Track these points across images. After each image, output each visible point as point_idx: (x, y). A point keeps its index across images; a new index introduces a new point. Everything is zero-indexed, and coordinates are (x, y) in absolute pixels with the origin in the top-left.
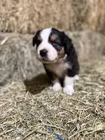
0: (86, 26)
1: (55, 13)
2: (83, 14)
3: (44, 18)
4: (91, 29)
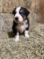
0: (30, 10)
1: (16, 4)
2: (28, 5)
3: (11, 6)
4: (32, 11)
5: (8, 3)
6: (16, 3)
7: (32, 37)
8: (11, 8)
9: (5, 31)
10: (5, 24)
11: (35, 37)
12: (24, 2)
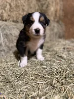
1: (24, 6)
2: (44, 8)
3: (15, 9)
5: (10, 5)
6: (24, 4)
7: (49, 59)
8: (15, 13)
9: (4, 51)
10: (4, 39)
11: (54, 60)
12: (37, 3)
